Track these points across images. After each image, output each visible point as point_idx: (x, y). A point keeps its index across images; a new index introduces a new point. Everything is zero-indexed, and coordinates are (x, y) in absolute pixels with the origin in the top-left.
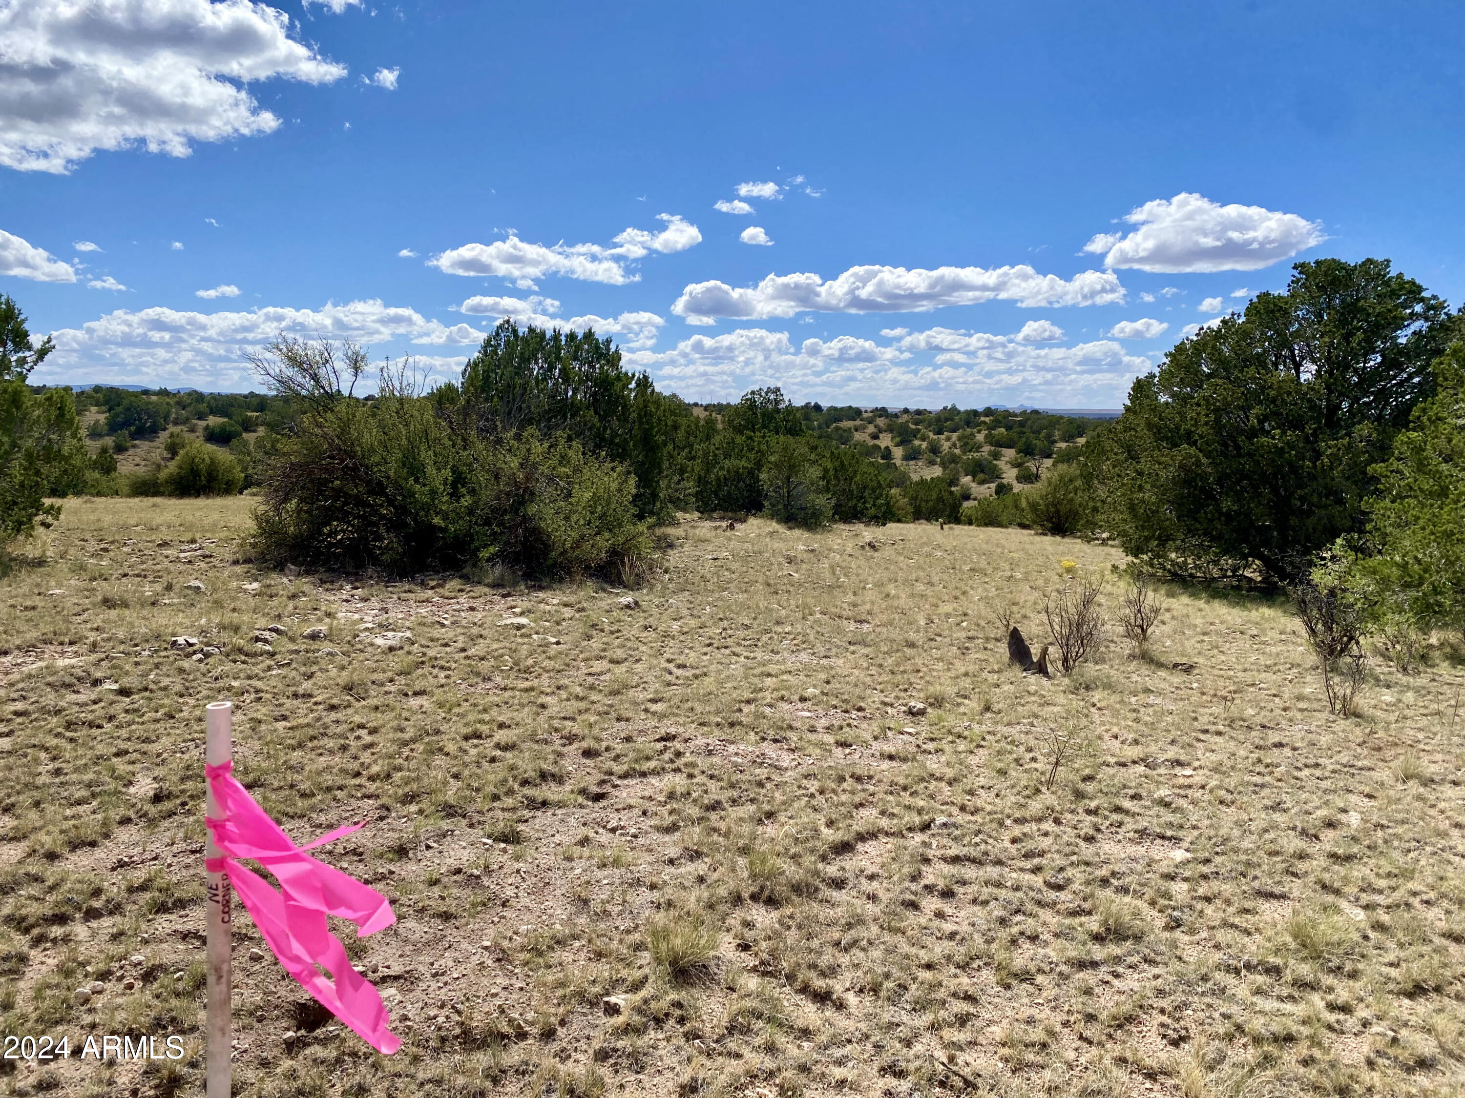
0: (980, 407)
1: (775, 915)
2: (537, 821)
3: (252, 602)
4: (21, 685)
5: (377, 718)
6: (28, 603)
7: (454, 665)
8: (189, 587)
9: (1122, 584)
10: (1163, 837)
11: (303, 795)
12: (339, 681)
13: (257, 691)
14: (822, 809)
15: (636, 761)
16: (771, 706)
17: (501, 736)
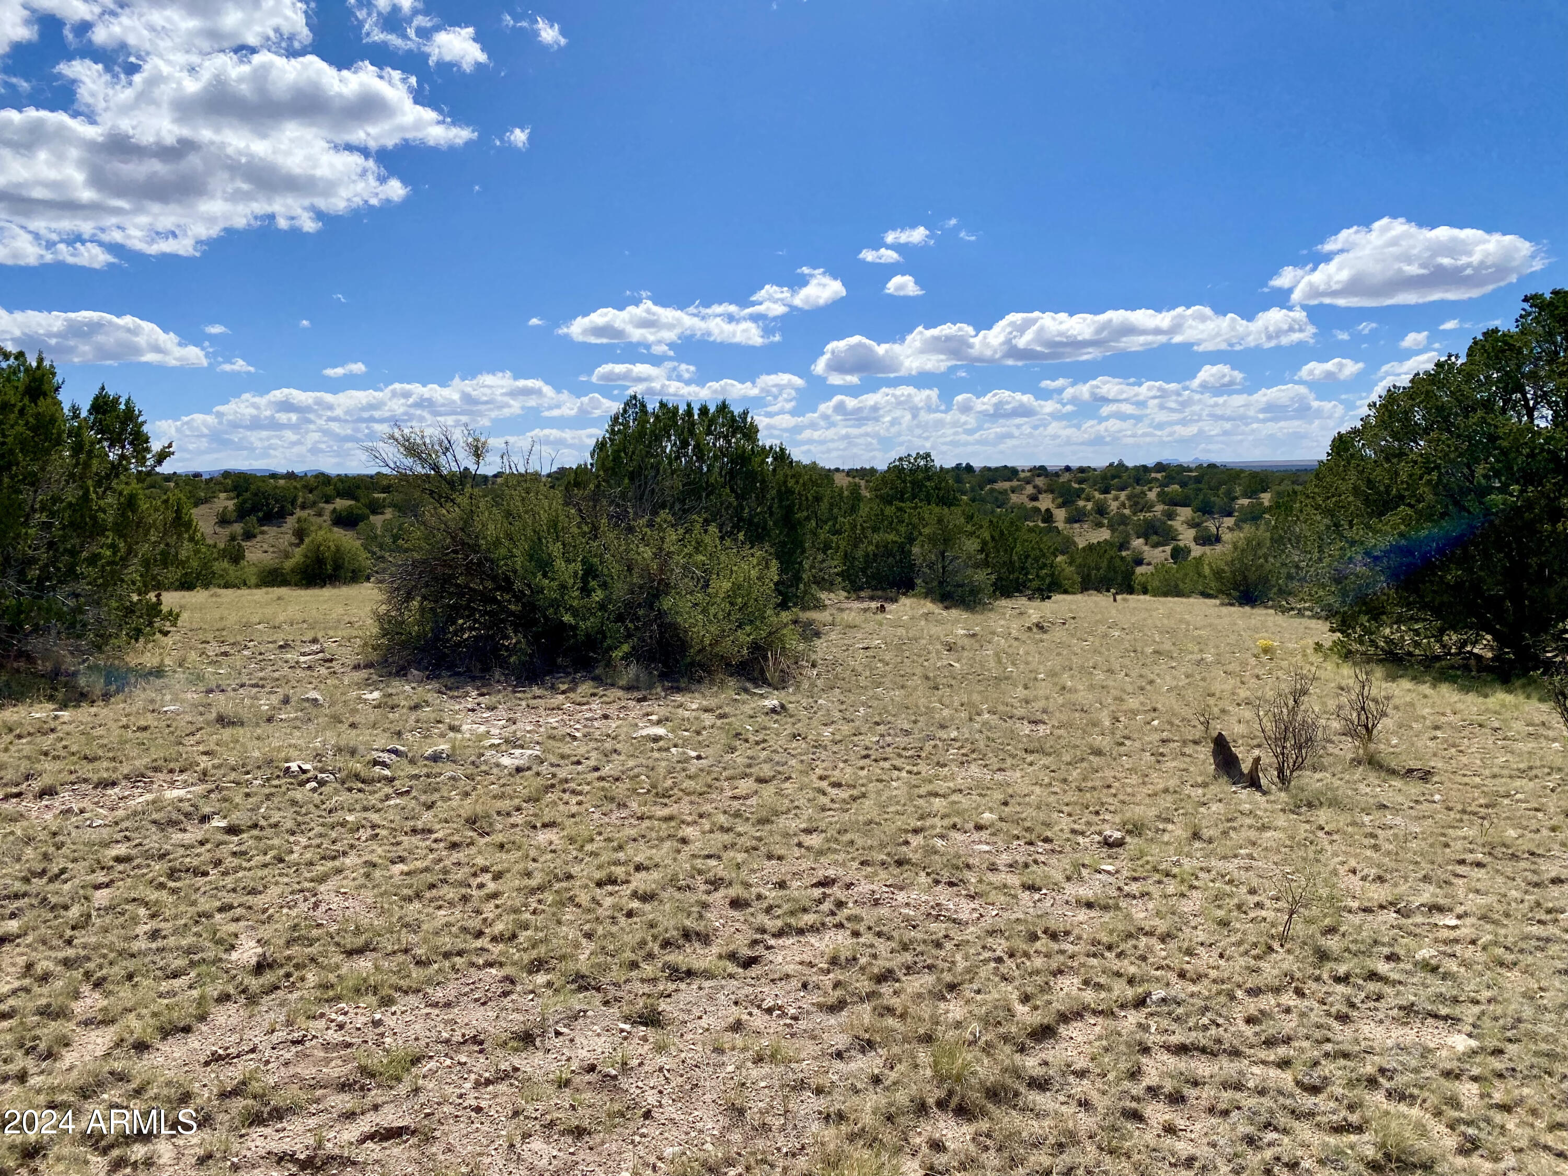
0: (1150, 462)
1: (968, 1130)
2: (681, 996)
3: (373, 715)
4: (124, 825)
5: (502, 860)
6: (143, 723)
7: (587, 788)
8: (307, 700)
9: (1329, 666)
10: (1436, 1016)
11: (419, 963)
12: (462, 812)
13: (374, 827)
14: (1014, 978)
15: (792, 913)
16: (942, 837)
17: (640, 882)
